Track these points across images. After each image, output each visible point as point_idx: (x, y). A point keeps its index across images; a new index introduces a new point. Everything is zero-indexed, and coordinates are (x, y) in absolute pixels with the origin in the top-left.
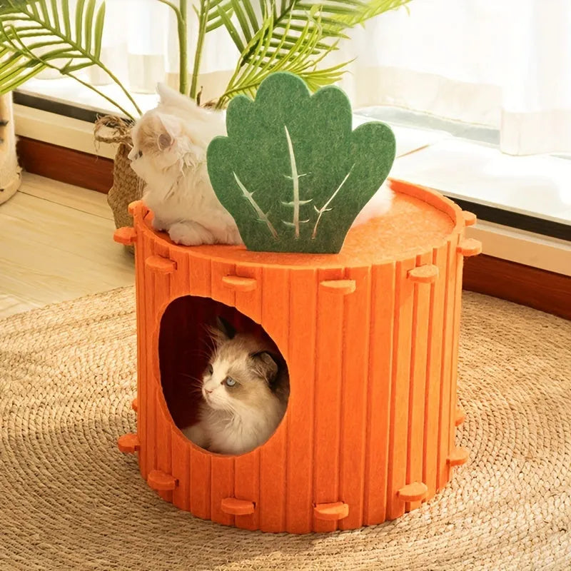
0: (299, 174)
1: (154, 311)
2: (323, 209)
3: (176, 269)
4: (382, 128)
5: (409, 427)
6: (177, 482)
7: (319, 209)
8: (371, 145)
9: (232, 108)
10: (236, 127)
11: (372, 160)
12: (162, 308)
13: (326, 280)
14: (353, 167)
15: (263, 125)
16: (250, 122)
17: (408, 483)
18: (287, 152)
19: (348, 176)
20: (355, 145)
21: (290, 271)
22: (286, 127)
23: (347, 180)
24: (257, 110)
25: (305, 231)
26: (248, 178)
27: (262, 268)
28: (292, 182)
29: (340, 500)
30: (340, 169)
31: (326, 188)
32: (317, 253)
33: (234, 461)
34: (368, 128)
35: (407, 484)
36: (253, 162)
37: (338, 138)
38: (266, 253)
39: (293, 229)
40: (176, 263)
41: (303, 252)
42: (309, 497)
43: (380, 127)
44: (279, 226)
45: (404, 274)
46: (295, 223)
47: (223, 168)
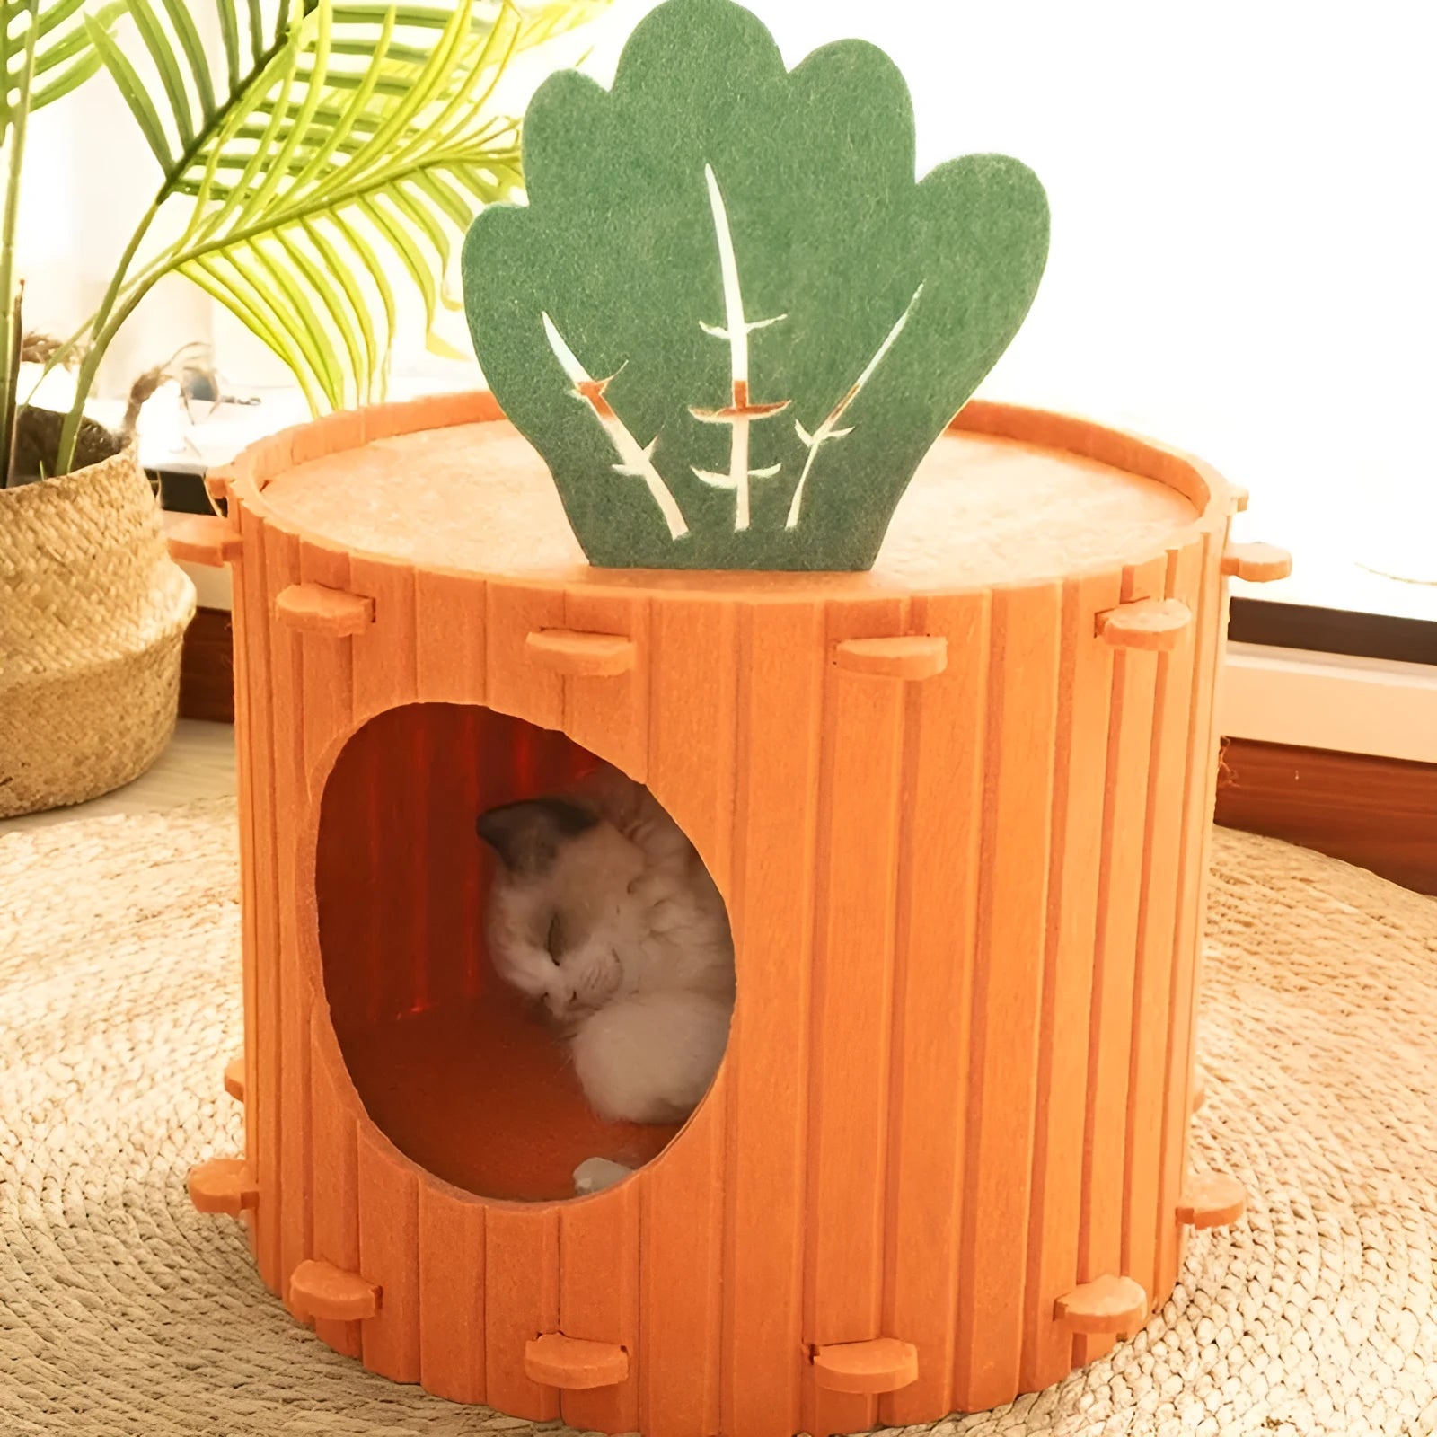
0: (748, 320)
1: (300, 765)
2: (824, 432)
3: (374, 621)
4: (1007, 172)
5: (1089, 1108)
6: (380, 1292)
7: (810, 430)
8: (976, 227)
9: (542, 106)
10: (554, 169)
11: (979, 271)
12: (325, 750)
13: (855, 638)
14: (916, 296)
15: (637, 164)
16: (596, 155)
17: (1082, 1280)
18: (712, 250)
19: (900, 325)
20: (925, 227)
21: (739, 608)
22: (708, 166)
23: (899, 340)
24: (620, 115)
25: (768, 500)
26: (590, 336)
27: (650, 603)
28: (726, 345)
29: (885, 1332)
30: (878, 302)
31: (832, 366)
32: (805, 569)
33: (560, 1220)
34: (965, 169)
35: (1078, 1283)
36: (607, 284)
37: (873, 203)
38: (649, 571)
39: (728, 496)
40: (374, 601)
41: (761, 568)
42: (793, 1328)
43: (1003, 166)
44: (683, 487)
45: (1085, 622)
46: (737, 477)
47: (513, 304)
